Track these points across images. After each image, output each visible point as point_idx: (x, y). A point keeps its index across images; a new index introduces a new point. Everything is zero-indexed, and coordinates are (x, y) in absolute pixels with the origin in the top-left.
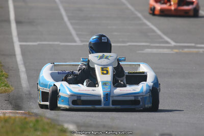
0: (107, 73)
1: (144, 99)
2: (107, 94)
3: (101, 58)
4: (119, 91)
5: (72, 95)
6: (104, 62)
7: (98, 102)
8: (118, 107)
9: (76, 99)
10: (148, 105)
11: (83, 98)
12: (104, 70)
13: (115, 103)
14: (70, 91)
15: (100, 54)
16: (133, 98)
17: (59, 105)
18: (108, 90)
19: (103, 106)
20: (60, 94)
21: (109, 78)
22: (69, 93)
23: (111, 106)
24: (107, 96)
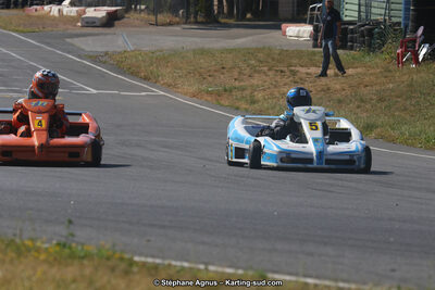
0: (317, 129)
1: (359, 158)
2: (320, 152)
3: (308, 111)
4: (331, 148)
5: (280, 152)
6: (312, 116)
7: (310, 161)
8: (333, 167)
9: (284, 155)
10: (362, 166)
11: (293, 156)
12: (313, 125)
13: (328, 162)
14: (278, 147)
15: (307, 108)
16: (348, 157)
17: (263, 163)
18: (321, 148)
19: (315, 165)
20: (265, 150)
21: (319, 134)
22: (276, 149)
23: (324, 166)
24: (320, 154)
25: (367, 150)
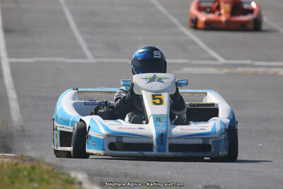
0: (161, 102)
1: (217, 142)
2: (162, 135)
3: (152, 80)
4: (179, 130)
5: (108, 136)
6: (156, 86)
7: (149, 146)
8: (179, 154)
9: (114, 140)
10: (223, 153)
11: (125, 140)
12: (157, 99)
13: (173, 147)
14: (106, 128)
15: (150, 75)
16: (200, 142)
17: (88, 150)
18: (163, 129)
19: (155, 152)
20: (91, 133)
21: (163, 110)
22: (104, 132)
23: (167, 153)
24: (162, 137)
25: (231, 131)
